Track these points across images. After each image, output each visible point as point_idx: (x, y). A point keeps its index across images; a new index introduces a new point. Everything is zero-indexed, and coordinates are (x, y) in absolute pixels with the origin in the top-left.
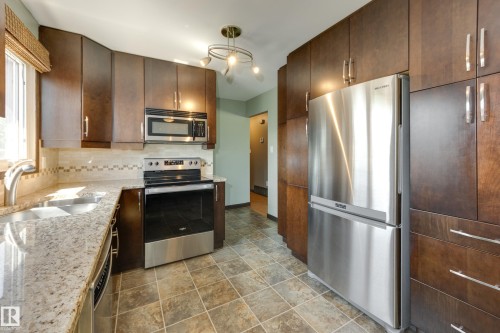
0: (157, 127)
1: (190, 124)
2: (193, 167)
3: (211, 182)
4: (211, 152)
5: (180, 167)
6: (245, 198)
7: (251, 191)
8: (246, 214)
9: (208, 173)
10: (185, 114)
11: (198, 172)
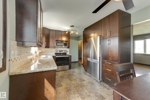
0: (58, 44)
1: (64, 43)
2: (65, 52)
3: (68, 55)
4: (69, 49)
5: (62, 52)
6: (77, 60)
7: (79, 59)
8: (77, 64)
9: (68, 53)
10: (63, 41)
11: (66, 53)
